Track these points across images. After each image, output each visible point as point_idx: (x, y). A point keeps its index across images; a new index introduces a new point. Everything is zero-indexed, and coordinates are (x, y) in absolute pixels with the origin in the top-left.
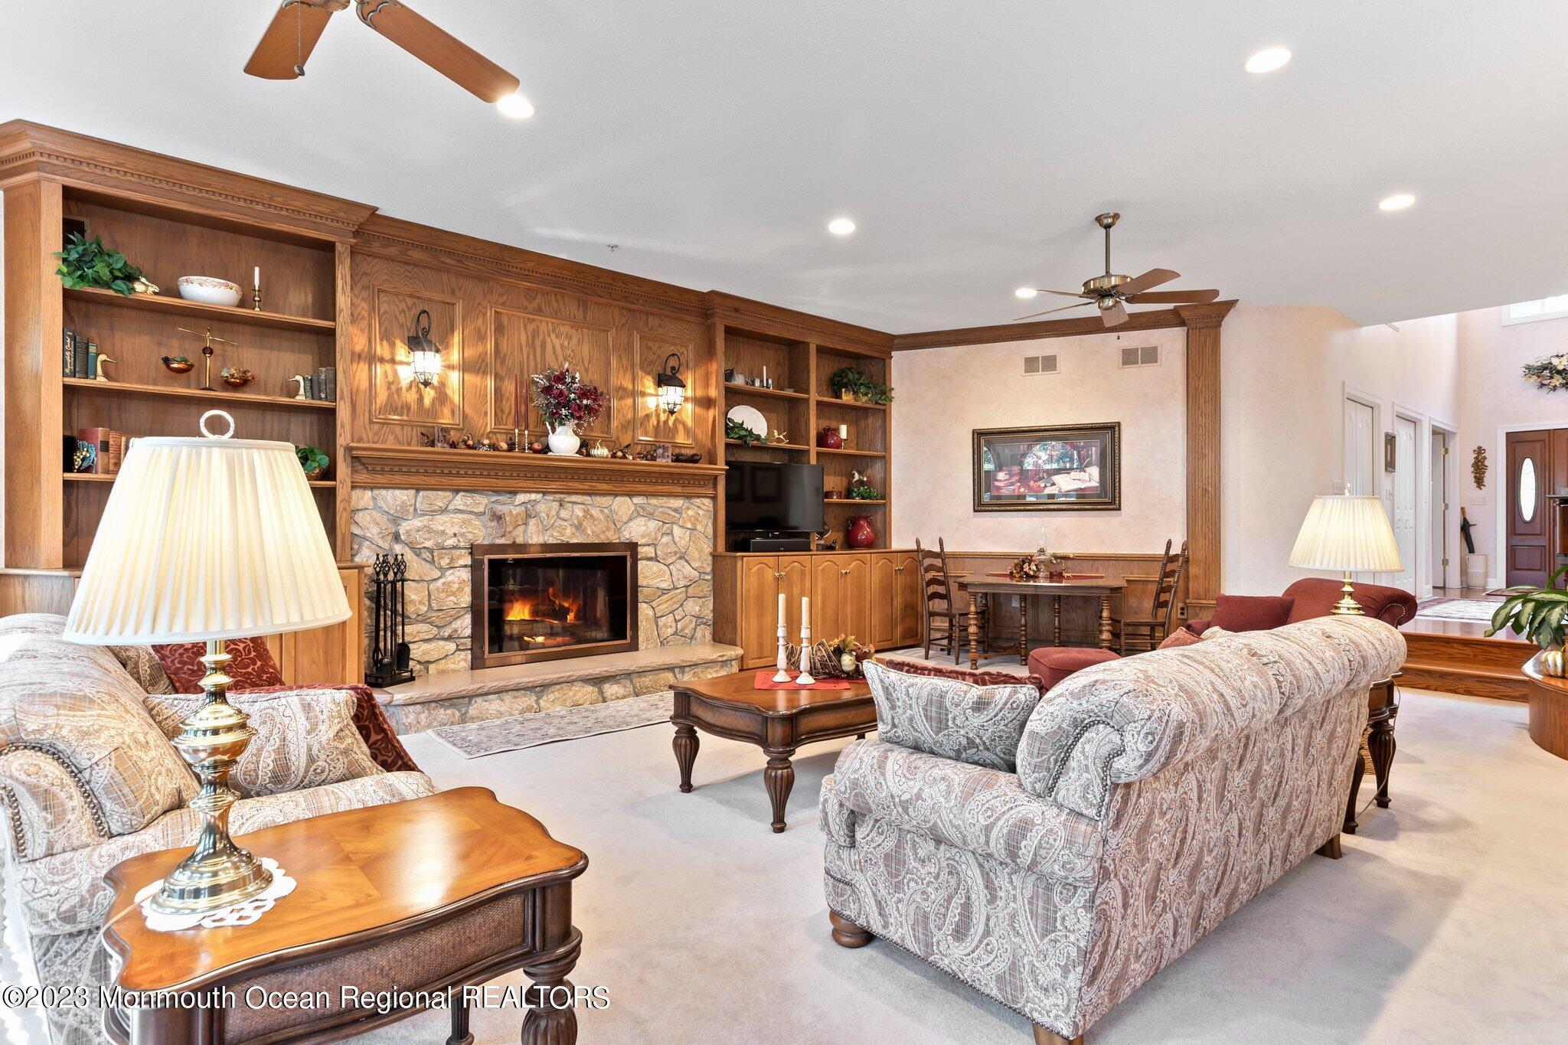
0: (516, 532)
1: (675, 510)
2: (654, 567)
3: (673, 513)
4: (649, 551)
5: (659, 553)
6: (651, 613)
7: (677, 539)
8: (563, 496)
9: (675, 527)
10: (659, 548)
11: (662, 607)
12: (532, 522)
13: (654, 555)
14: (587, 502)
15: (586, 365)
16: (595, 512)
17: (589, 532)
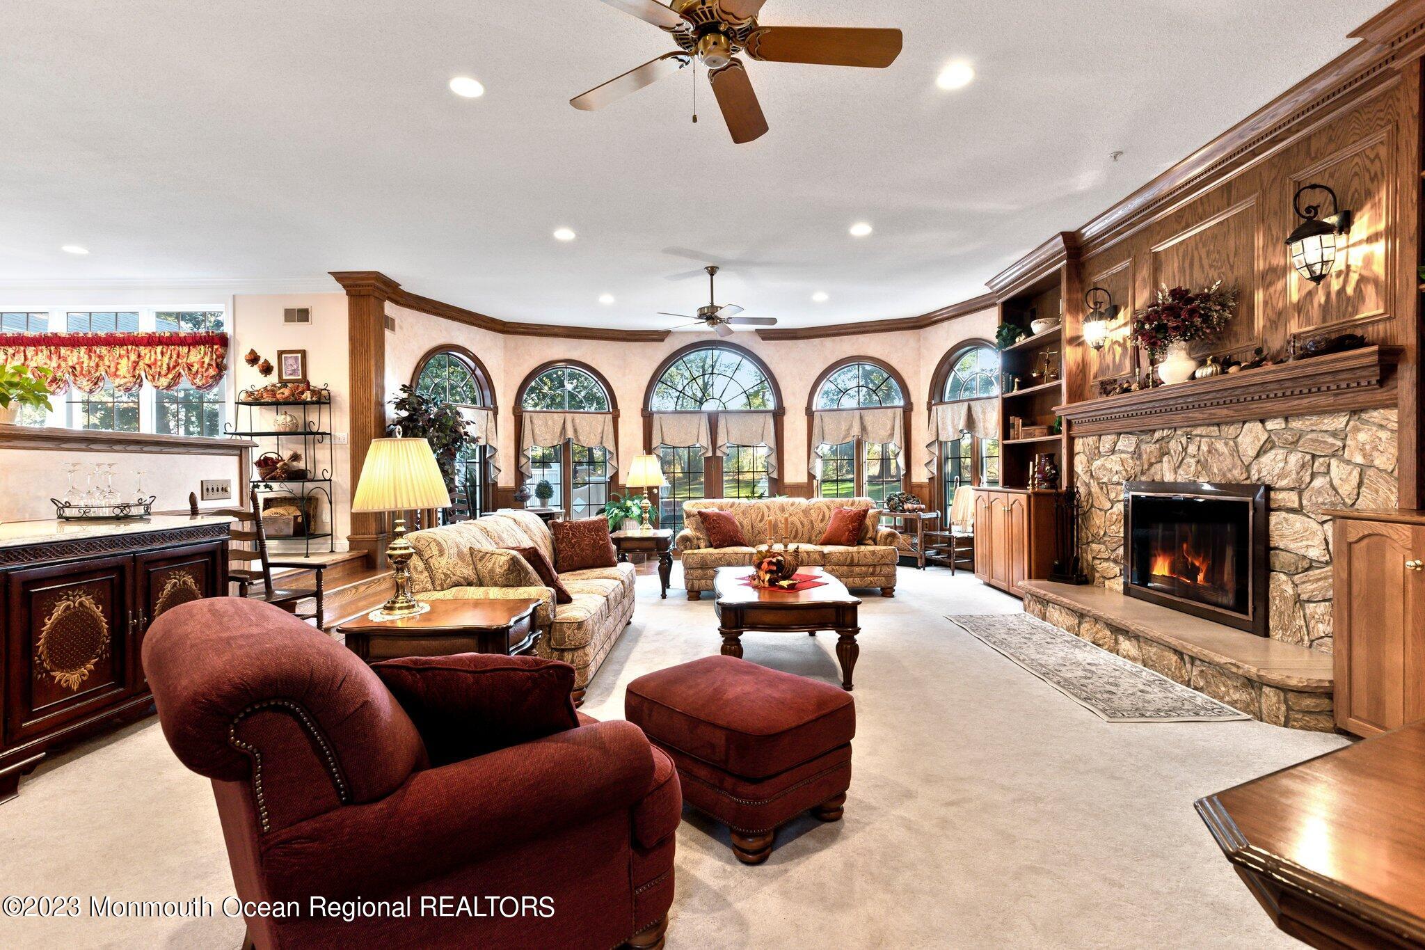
0: (1153, 470)
1: (1334, 434)
2: (1297, 522)
3: (1330, 440)
4: (1291, 499)
5: (1305, 502)
6: (1289, 590)
7: (1336, 482)
8: (1189, 429)
9: (1334, 462)
10: (1306, 495)
11: (1309, 587)
12: (1165, 459)
13: (1296, 505)
14: (1213, 434)
15: (1231, 261)
16: (1220, 446)
17: (1216, 471)
